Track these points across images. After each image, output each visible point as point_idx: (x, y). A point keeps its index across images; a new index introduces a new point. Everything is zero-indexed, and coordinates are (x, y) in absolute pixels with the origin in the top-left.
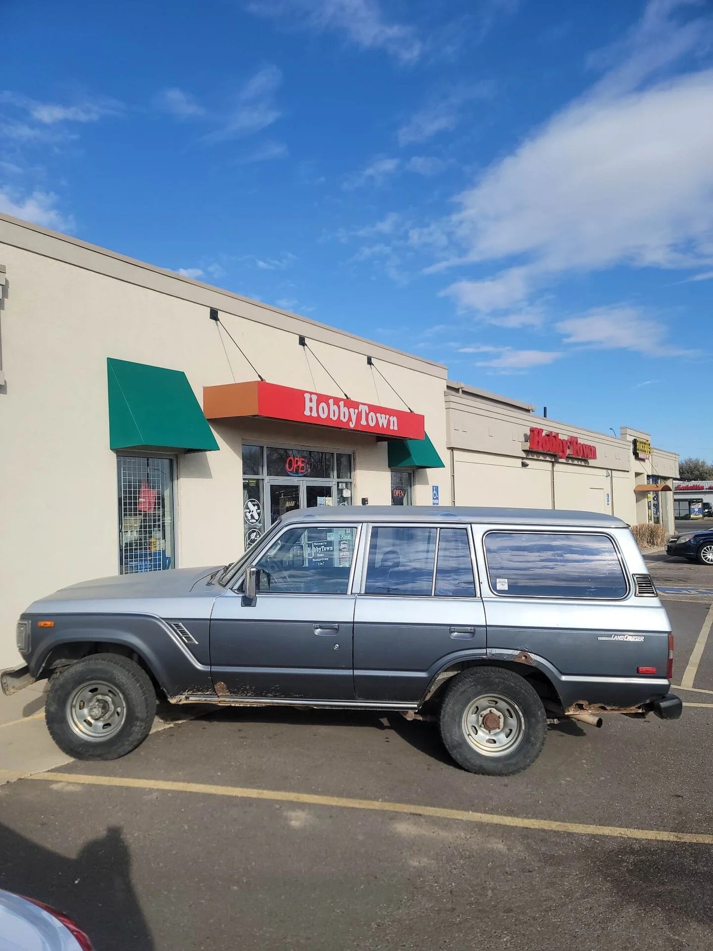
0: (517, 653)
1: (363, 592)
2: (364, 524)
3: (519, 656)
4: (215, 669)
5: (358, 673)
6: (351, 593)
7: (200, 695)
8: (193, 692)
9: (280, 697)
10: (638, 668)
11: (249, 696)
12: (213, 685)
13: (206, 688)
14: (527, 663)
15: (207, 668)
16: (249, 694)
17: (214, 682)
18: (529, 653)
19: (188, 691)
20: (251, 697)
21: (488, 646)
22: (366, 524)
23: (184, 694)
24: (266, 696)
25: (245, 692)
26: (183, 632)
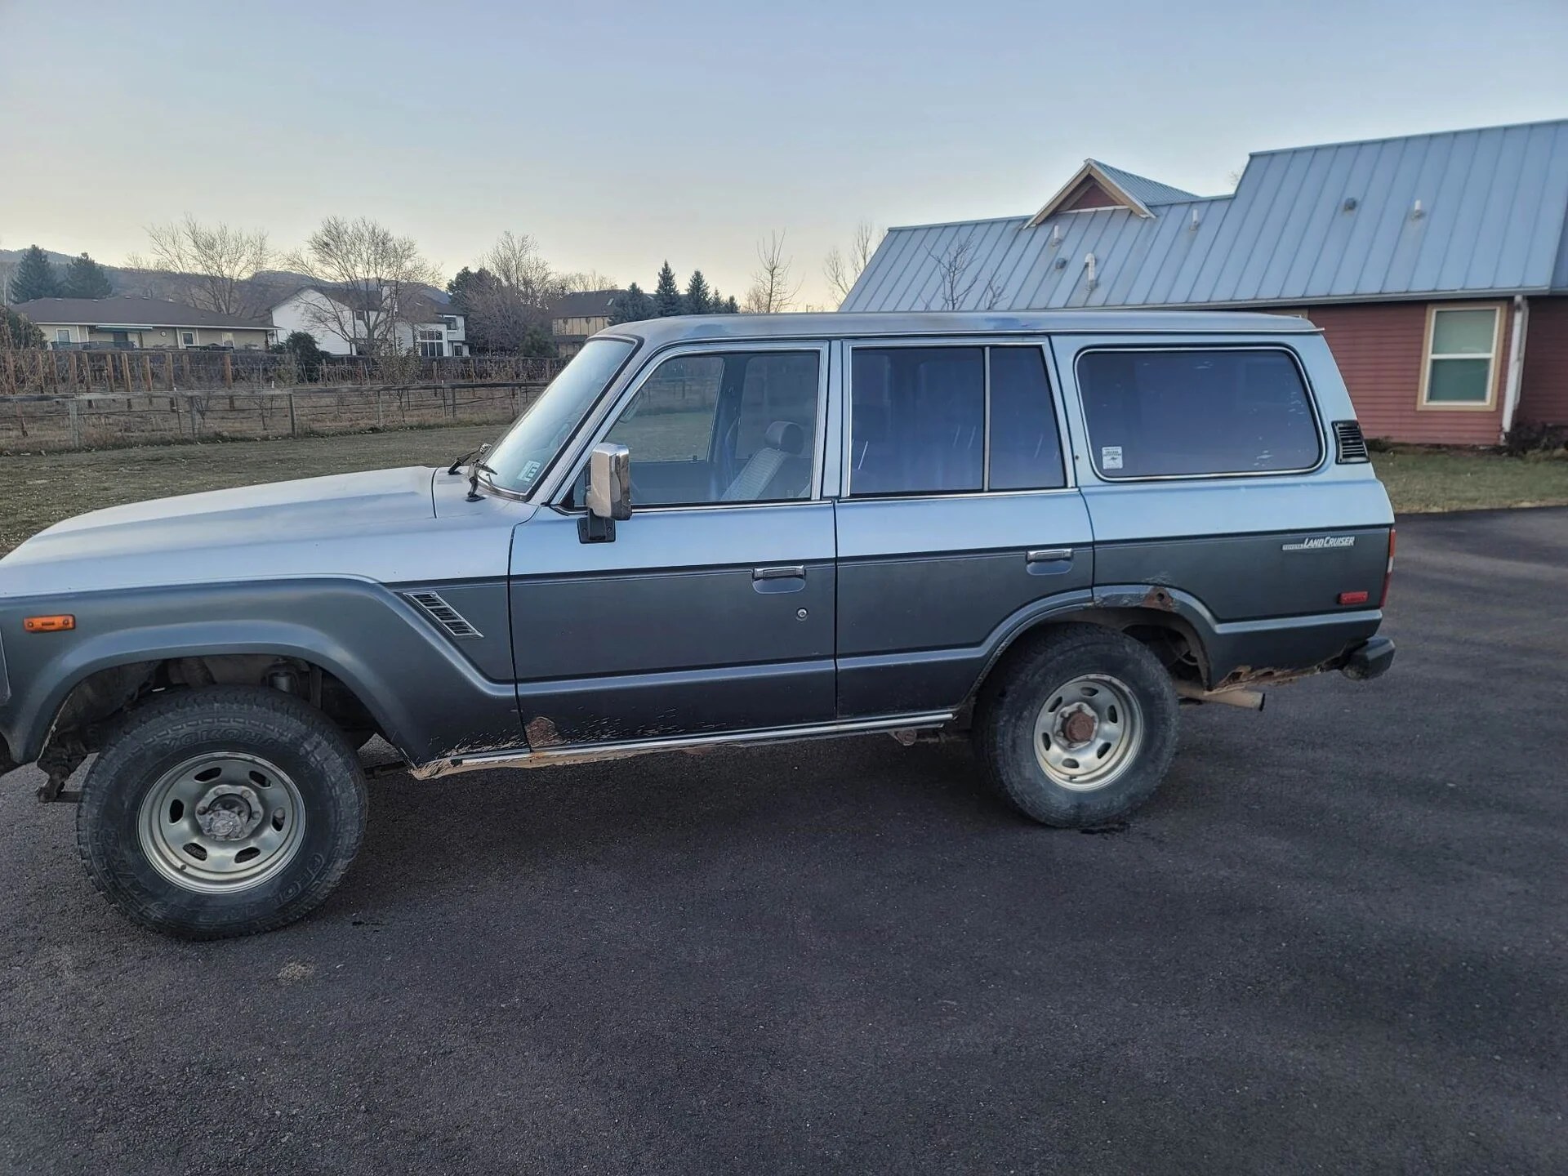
0: (1147, 590)
1: (846, 492)
2: (833, 342)
3: (1149, 597)
4: (526, 690)
5: (845, 664)
6: (822, 498)
7: (488, 751)
8: (472, 748)
9: (674, 734)
10: (1339, 596)
11: (605, 740)
12: (523, 726)
13: (502, 735)
14: (1161, 608)
15: (506, 692)
16: (605, 737)
17: (525, 720)
18: (1167, 589)
19: (460, 747)
20: (609, 741)
21: (1096, 582)
22: (839, 342)
23: (449, 754)
24: (642, 735)
25: (597, 732)
26: (444, 613)
